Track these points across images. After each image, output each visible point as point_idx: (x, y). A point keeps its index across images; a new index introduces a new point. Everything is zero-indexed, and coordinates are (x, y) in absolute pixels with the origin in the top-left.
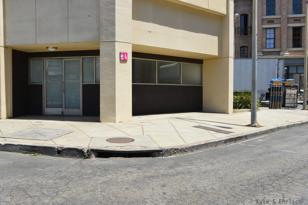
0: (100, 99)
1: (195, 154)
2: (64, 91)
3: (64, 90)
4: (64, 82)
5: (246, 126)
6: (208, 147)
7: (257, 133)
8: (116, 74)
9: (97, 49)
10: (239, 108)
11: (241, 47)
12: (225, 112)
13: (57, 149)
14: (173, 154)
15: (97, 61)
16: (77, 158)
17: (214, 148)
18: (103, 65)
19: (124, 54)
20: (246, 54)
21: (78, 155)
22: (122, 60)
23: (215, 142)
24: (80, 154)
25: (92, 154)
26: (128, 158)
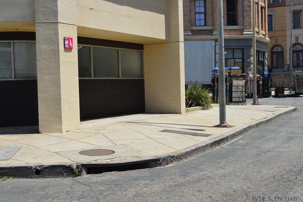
1: (189, 161)
5: (215, 127)
7: (235, 133)
8: (60, 67)
9: (16, 31)
12: (177, 112)
13: (35, 169)
14: (170, 162)
16: (64, 177)
17: (203, 153)
19: (68, 39)
21: (65, 174)
24: (68, 172)
25: (83, 171)
26: (124, 172)
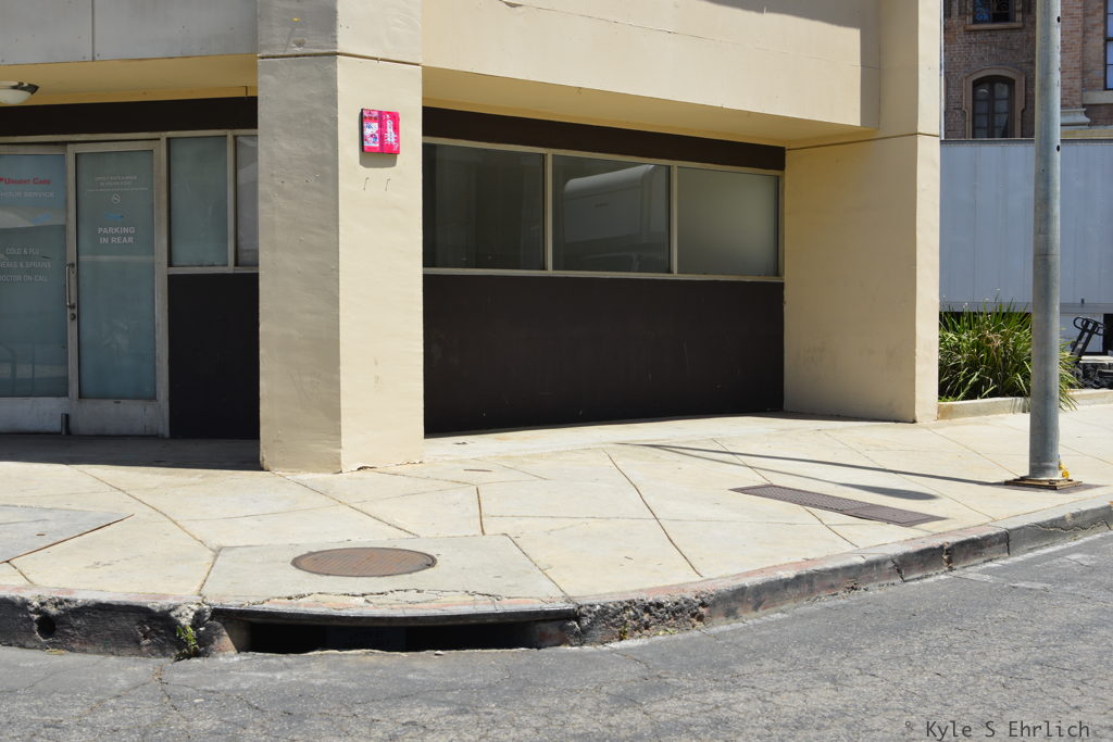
0: (262, 352)
1: (748, 630)
2: (75, 312)
3: (72, 307)
4: (73, 265)
5: (1007, 484)
6: (811, 592)
7: (1064, 519)
8: (340, 223)
9: (242, 94)
10: (971, 396)
11: (977, 84)
12: (897, 413)
13: (37, 611)
14: (636, 629)
15: (244, 158)
16: (142, 655)
17: (843, 599)
18: (272, 175)
19: (381, 118)
20: (1004, 117)
21: (148, 641)
22: (369, 148)
23: (848, 569)
24: (159, 634)
25: (219, 635)
26: (404, 654)
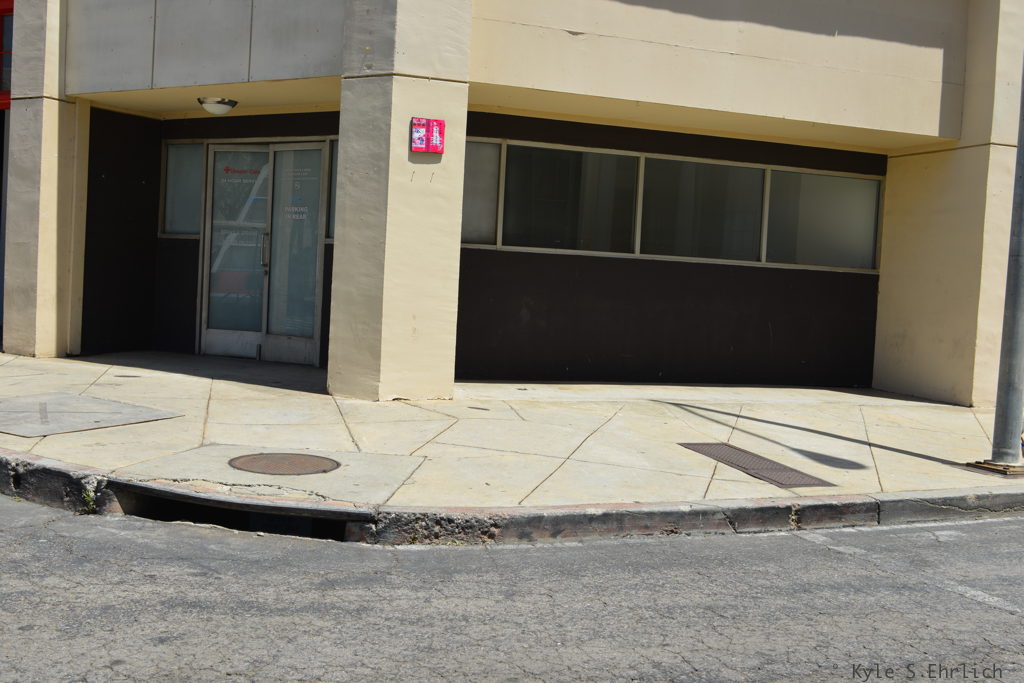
2: (268, 269)
3: (265, 265)
4: (267, 234)
5: (967, 465)
8: (389, 207)
12: (958, 398)
13: (13, 469)
14: (426, 537)
17: (658, 539)
18: (346, 168)
19: (428, 125)
21: (67, 499)
22: (417, 148)
24: (74, 494)
25: (111, 500)
26: (236, 532)
